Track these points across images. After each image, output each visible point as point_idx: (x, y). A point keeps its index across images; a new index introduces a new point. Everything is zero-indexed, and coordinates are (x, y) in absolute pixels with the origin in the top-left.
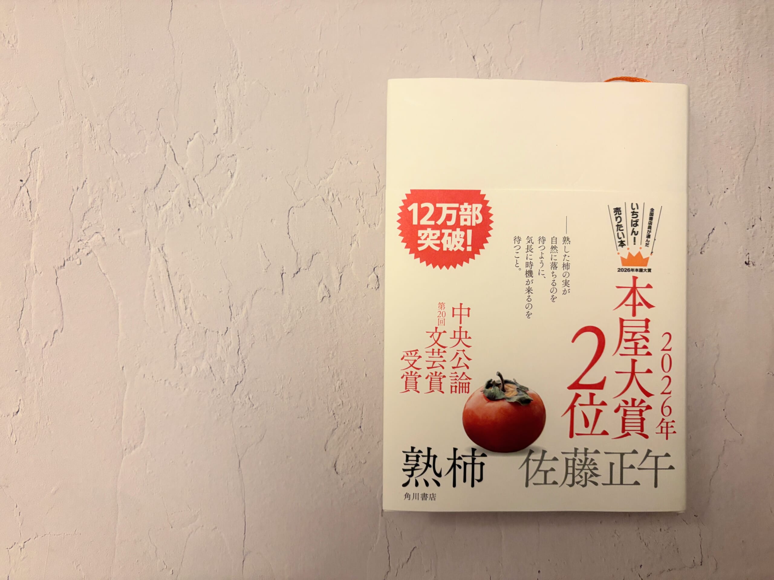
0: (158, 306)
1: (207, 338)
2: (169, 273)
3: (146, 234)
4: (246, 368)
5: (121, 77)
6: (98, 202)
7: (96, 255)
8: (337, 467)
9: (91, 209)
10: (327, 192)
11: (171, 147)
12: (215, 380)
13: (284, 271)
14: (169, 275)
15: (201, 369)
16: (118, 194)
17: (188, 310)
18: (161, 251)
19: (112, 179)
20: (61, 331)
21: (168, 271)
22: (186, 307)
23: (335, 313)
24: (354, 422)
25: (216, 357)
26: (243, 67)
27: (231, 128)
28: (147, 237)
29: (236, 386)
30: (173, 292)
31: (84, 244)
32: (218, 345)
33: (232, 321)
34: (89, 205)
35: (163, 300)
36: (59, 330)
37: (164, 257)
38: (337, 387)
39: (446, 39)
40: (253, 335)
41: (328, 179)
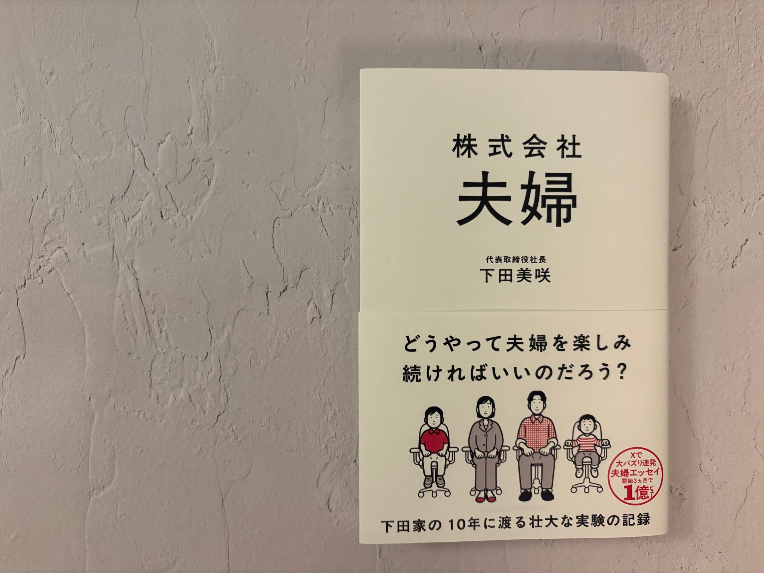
0: (129, 329)
1: (186, 363)
2: (140, 293)
3: (113, 249)
4: (229, 396)
5: (83, 73)
6: (60, 214)
7: (59, 273)
8: (330, 504)
9: (53, 221)
10: (316, 201)
11: (140, 150)
12: (195, 409)
13: (270, 290)
14: (140, 295)
15: (180, 398)
16: (81, 204)
17: (164, 334)
18: (131, 268)
19: (75, 187)
20: (24, 358)
21: (139, 291)
22: (161, 330)
23: (326, 335)
24: (349, 455)
25: (195, 385)
26: (220, 59)
27: (208, 129)
28: (115, 252)
29: (218, 416)
30: (145, 313)
31: (45, 261)
32: (197, 372)
33: (213, 346)
34: (50, 217)
35: (135, 322)
36: (21, 357)
37: (134, 275)
38: (330, 417)
39: (449, 27)
40: (236, 361)
41: (318, 186)
